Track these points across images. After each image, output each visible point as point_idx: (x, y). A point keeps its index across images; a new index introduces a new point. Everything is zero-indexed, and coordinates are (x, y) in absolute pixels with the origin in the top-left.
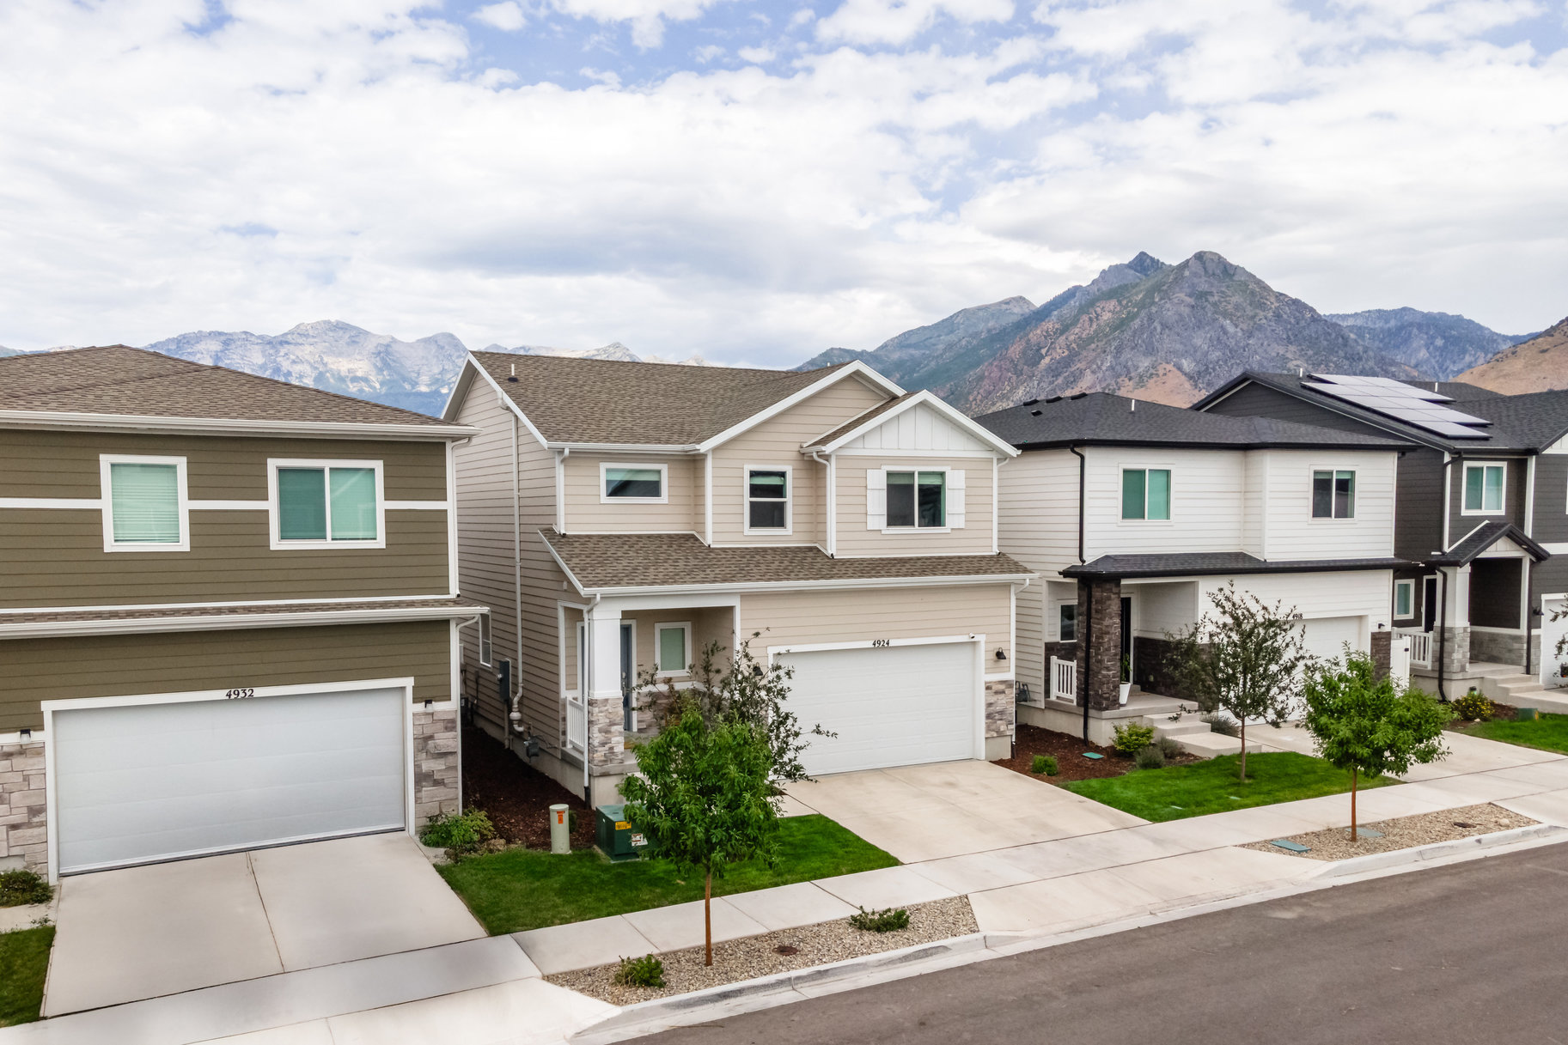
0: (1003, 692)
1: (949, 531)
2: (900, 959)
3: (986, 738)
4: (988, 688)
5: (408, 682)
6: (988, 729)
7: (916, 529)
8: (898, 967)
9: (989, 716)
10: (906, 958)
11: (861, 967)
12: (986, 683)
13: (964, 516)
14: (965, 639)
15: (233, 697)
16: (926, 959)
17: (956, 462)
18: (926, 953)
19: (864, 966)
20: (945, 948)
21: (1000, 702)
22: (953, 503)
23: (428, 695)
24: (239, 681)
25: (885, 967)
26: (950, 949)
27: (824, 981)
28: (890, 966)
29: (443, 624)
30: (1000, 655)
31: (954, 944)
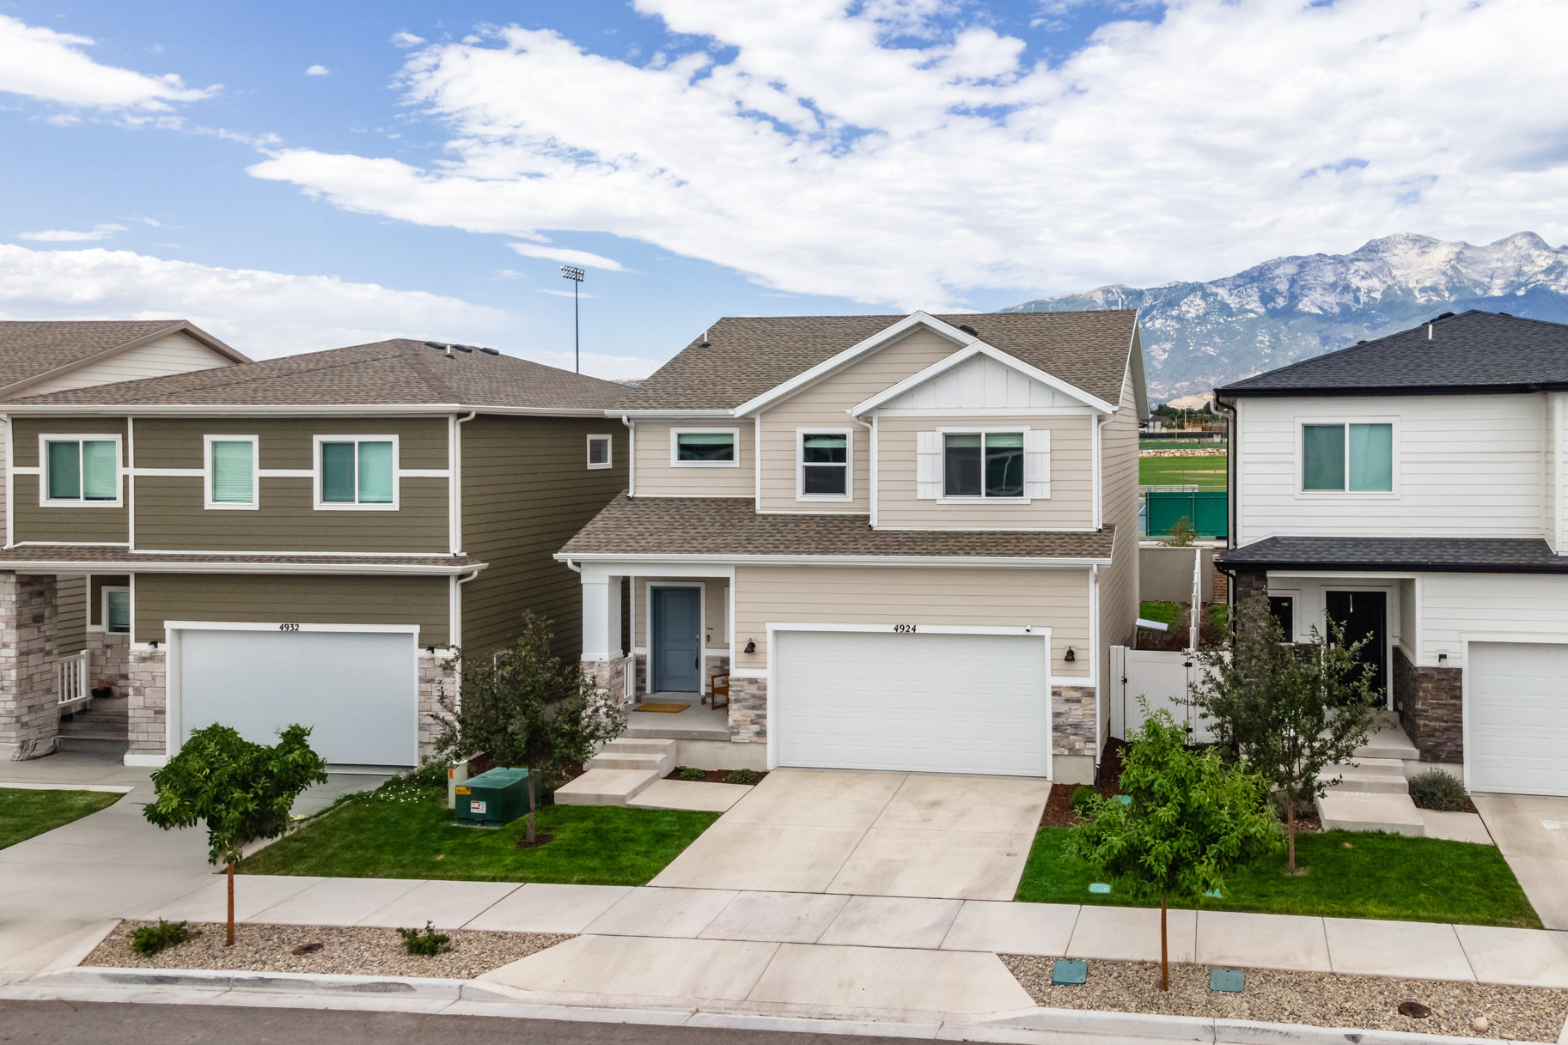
0: (1078, 701)
1: (1029, 502)
2: (353, 986)
3: (1053, 755)
4: (1054, 694)
5: (415, 629)
6: (1056, 744)
7: (983, 499)
8: (348, 995)
9: (1056, 728)
10: (361, 988)
11: (309, 985)
12: (1053, 687)
13: (1049, 484)
14: (1021, 631)
15: (285, 629)
16: (384, 994)
17: (1036, 421)
18: (385, 988)
19: (312, 985)
20: (409, 988)
21: (1073, 713)
22: (1036, 471)
23: (431, 643)
24: (289, 617)
25: (334, 992)
26: (415, 990)
27: (265, 989)
28: (341, 992)
29: (444, 580)
30: (1070, 657)
31: (421, 986)
